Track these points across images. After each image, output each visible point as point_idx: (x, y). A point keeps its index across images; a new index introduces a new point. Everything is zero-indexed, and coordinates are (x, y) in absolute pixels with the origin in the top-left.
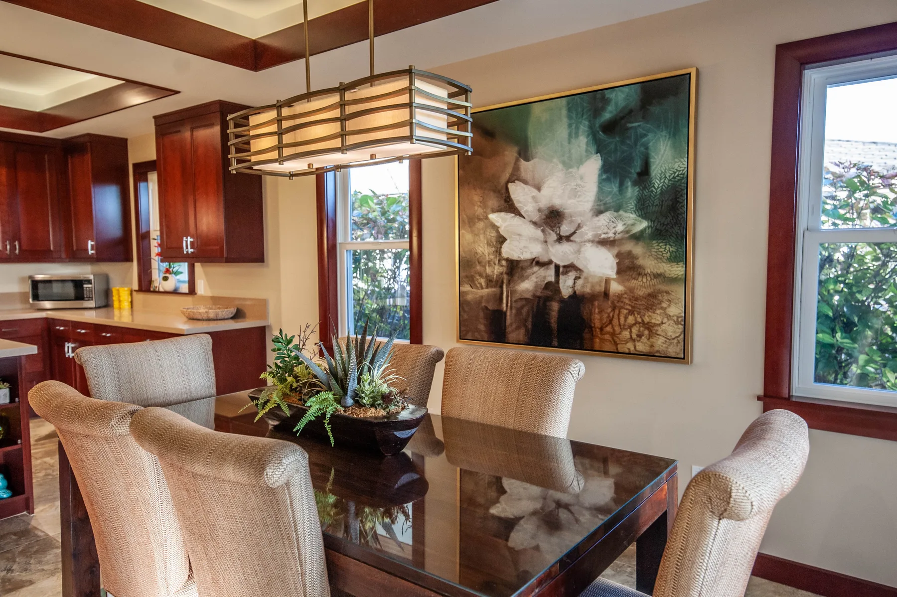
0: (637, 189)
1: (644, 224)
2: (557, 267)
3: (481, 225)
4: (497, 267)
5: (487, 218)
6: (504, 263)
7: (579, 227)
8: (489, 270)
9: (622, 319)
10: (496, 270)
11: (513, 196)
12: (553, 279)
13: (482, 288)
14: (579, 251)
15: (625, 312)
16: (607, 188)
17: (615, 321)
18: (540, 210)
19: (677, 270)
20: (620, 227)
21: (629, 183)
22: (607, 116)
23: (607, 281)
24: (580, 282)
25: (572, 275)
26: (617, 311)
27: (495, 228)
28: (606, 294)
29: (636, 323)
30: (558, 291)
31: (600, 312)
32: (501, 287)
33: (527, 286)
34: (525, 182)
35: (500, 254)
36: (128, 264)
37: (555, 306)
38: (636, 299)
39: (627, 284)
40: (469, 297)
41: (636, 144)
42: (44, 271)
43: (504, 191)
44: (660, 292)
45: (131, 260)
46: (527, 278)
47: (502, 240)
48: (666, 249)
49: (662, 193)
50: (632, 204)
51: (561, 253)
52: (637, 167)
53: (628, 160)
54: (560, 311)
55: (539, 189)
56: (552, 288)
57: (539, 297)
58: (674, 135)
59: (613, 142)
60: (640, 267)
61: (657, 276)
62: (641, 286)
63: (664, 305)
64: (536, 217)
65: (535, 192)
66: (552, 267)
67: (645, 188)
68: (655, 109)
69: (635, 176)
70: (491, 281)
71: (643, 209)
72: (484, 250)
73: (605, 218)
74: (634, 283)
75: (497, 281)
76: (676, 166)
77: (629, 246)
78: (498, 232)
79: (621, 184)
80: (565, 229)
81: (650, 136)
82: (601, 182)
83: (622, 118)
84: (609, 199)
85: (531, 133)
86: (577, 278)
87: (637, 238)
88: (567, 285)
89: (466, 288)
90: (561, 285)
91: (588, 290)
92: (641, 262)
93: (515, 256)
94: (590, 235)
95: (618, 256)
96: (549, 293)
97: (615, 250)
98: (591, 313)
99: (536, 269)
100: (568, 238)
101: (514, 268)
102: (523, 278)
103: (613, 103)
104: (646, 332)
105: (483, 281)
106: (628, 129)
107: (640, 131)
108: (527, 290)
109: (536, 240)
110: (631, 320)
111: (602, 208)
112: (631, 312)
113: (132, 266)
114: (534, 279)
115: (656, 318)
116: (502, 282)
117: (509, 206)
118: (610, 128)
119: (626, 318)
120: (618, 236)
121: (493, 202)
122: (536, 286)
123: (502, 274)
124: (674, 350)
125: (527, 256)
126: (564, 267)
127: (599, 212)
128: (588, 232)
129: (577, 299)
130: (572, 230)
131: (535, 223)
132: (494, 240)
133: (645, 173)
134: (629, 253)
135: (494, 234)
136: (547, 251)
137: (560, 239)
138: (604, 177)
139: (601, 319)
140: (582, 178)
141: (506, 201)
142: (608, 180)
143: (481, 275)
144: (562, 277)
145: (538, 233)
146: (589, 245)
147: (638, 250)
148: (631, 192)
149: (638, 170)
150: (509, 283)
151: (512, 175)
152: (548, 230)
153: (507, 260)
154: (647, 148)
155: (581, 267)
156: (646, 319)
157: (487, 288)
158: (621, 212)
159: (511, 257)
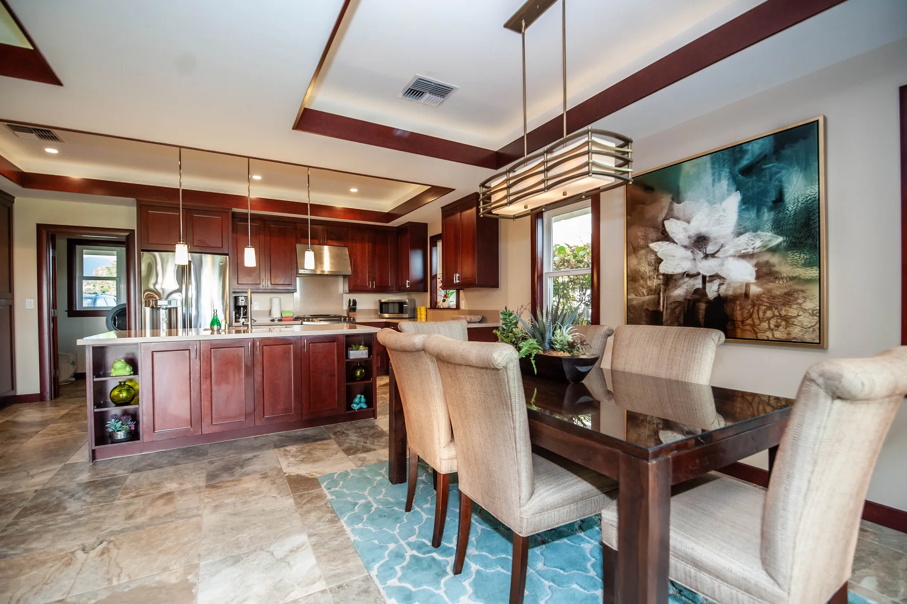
0: (772, 213)
1: (780, 239)
2: (704, 278)
3: (643, 252)
4: (655, 280)
5: (648, 247)
6: (661, 277)
7: (722, 246)
8: (649, 283)
9: (761, 314)
10: (654, 283)
11: (668, 230)
12: (700, 286)
13: (644, 296)
14: (722, 265)
15: (764, 308)
16: (746, 215)
17: (755, 316)
18: (689, 237)
19: (813, 273)
20: (758, 243)
21: (766, 210)
22: (745, 162)
23: (748, 285)
24: (723, 288)
25: (717, 282)
26: (756, 308)
27: (655, 253)
28: (747, 295)
29: (774, 316)
30: (705, 295)
31: (741, 309)
32: (659, 294)
33: (679, 292)
34: (678, 219)
35: (658, 271)
36: (426, 293)
37: (703, 306)
38: (774, 298)
39: (766, 286)
40: (634, 303)
41: (771, 180)
42: (386, 298)
43: (661, 227)
44: (796, 291)
45: (428, 292)
46: (680, 286)
47: (659, 261)
48: (802, 257)
49: (795, 214)
50: (769, 225)
51: (707, 267)
52: (773, 196)
53: (764, 193)
54: (706, 310)
55: (689, 222)
56: (700, 293)
57: (689, 300)
58: (805, 169)
59: (751, 181)
60: (777, 272)
61: (792, 279)
62: (778, 287)
63: (800, 301)
64: (686, 242)
65: (685, 224)
66: (700, 277)
67: (779, 212)
68: (787, 152)
69: (771, 204)
70: (651, 290)
71: (778, 227)
72: (645, 268)
73: (744, 238)
74: (771, 285)
75: (655, 290)
76: (808, 192)
77: (767, 257)
78: (656, 255)
79: (759, 211)
80: (710, 249)
81: (784, 172)
82: (741, 212)
83: (758, 162)
84: (748, 224)
85: (682, 183)
86: (720, 285)
87: (773, 250)
88: (712, 290)
89: (633, 296)
90: (707, 290)
91: (730, 292)
92: (777, 269)
93: (670, 271)
94: (732, 252)
95: (757, 265)
96: (697, 296)
97: (754, 261)
98: (733, 310)
99: (686, 279)
100: (713, 255)
101: (669, 280)
102: (676, 287)
103: (750, 151)
104: (783, 323)
105: (645, 291)
106: (763, 170)
107: (774, 169)
108: (680, 296)
109: (687, 258)
110: (769, 314)
111: (742, 230)
112: (770, 308)
113: (427, 295)
114: (685, 287)
115: (793, 312)
116: (660, 291)
117: (665, 237)
118: (747, 171)
119: (765, 312)
120: (756, 251)
121: (653, 234)
122: (687, 292)
123: (659, 285)
124: (808, 337)
125: (679, 270)
126: (710, 276)
127: (739, 234)
128: (730, 249)
129: (721, 300)
130: (717, 249)
131: (685, 247)
132: (653, 261)
133: (780, 199)
134: (767, 262)
135: (653, 257)
136: (696, 266)
137: (706, 256)
138: (743, 207)
139: (742, 314)
140: (724, 211)
141: (663, 234)
142: (747, 209)
143: (643, 287)
144: (708, 285)
145: (688, 253)
146: (731, 259)
147: (774, 259)
148: (767, 216)
149: (773, 199)
150: (665, 291)
151: (667, 214)
152: (696, 251)
153: (664, 275)
154: (781, 181)
155: (724, 276)
156: (783, 313)
157: (648, 295)
158: (759, 232)
159: (666, 273)
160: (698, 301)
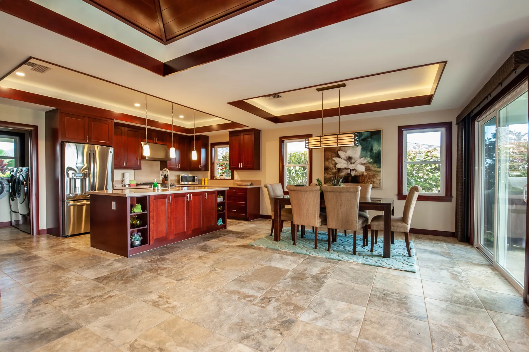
0: (370, 153)
1: (372, 160)
2: (351, 170)
3: (330, 160)
4: (335, 170)
5: (332, 159)
6: (337, 169)
7: (356, 161)
8: (332, 171)
9: (367, 181)
10: (335, 171)
11: (339, 154)
12: (350, 172)
13: (331, 175)
14: (356, 166)
15: (367, 179)
16: (363, 152)
17: (365, 181)
18: (346, 157)
19: (379, 170)
20: (366, 161)
21: (368, 152)
22: (363, 137)
23: (363, 172)
24: (356, 173)
25: (354, 171)
26: (365, 179)
27: (335, 161)
28: (363, 175)
29: (370, 181)
30: (351, 175)
31: (361, 179)
32: (336, 174)
33: (343, 174)
34: (343, 151)
35: (336, 167)
37: (350, 178)
38: (370, 176)
39: (368, 173)
40: (327, 177)
41: (369, 143)
43: (337, 152)
44: (376, 174)
45: (208, 171)
46: (343, 172)
47: (336, 164)
48: (377, 165)
49: (376, 154)
50: (369, 156)
51: (351, 167)
52: (370, 148)
53: (368, 147)
54: (351, 179)
55: (346, 152)
56: (350, 174)
57: (346, 176)
58: (378, 142)
59: (364, 143)
60: (371, 169)
61: (375, 171)
62: (371, 173)
63: (376, 177)
64: (345, 159)
65: (345, 153)
66: (350, 169)
67: (372, 153)
68: (374, 137)
69: (369, 150)
70: (333, 173)
71: (371, 157)
72: (331, 166)
73: (362, 159)
74: (369, 173)
75: (335, 173)
76: (379, 148)
77: (368, 165)
78: (335, 162)
79: (366, 152)
80: (353, 161)
81: (373, 142)
82: (361, 151)
83: (366, 138)
84: (363, 155)
86: (355, 172)
87: (370, 163)
88: (353, 174)
89: (326, 175)
90: (352, 174)
91: (358, 174)
92: (371, 168)
93: (340, 167)
94: (359, 163)
95: (366, 167)
96: (348, 175)
97: (365, 166)
98: (359, 180)
99: (345, 170)
100: (353, 163)
101: (339, 170)
102: (342, 172)
103: (364, 135)
104: (372, 183)
105: (331, 173)
106: (368, 140)
107: (370, 141)
108: (343, 175)
109: (345, 163)
110: (369, 180)
111: (362, 157)
112: (369, 179)
113: (208, 173)
114: (345, 172)
115: (375, 180)
116: (336, 173)
117: (338, 156)
118: (363, 140)
119: (368, 180)
120: (365, 163)
121: (334, 155)
122: (345, 174)
123: (336, 171)
124: (378, 186)
125: (343, 167)
126: (352, 169)
127: (361, 158)
128: (358, 162)
129: (355, 176)
130: (355, 161)
131: (345, 160)
132: (334, 164)
133: (372, 149)
134: (368, 167)
135: (334, 162)
136: (348, 166)
137: (351, 163)
138: (362, 150)
139: (362, 181)
140: (357, 150)
141: (337, 155)
142: (363, 151)
143: (330, 172)
144: (352, 172)
145: (346, 162)
146: (359, 165)
147: (370, 165)
148: (368, 153)
149: (370, 149)
150: (338, 173)
151: (339, 149)
152: (348, 161)
153: (338, 168)
154: (372, 145)
155: (356, 169)
156: (372, 180)
157: (332, 175)
158: (366, 158)
159: (339, 168)
160: (349, 177)
